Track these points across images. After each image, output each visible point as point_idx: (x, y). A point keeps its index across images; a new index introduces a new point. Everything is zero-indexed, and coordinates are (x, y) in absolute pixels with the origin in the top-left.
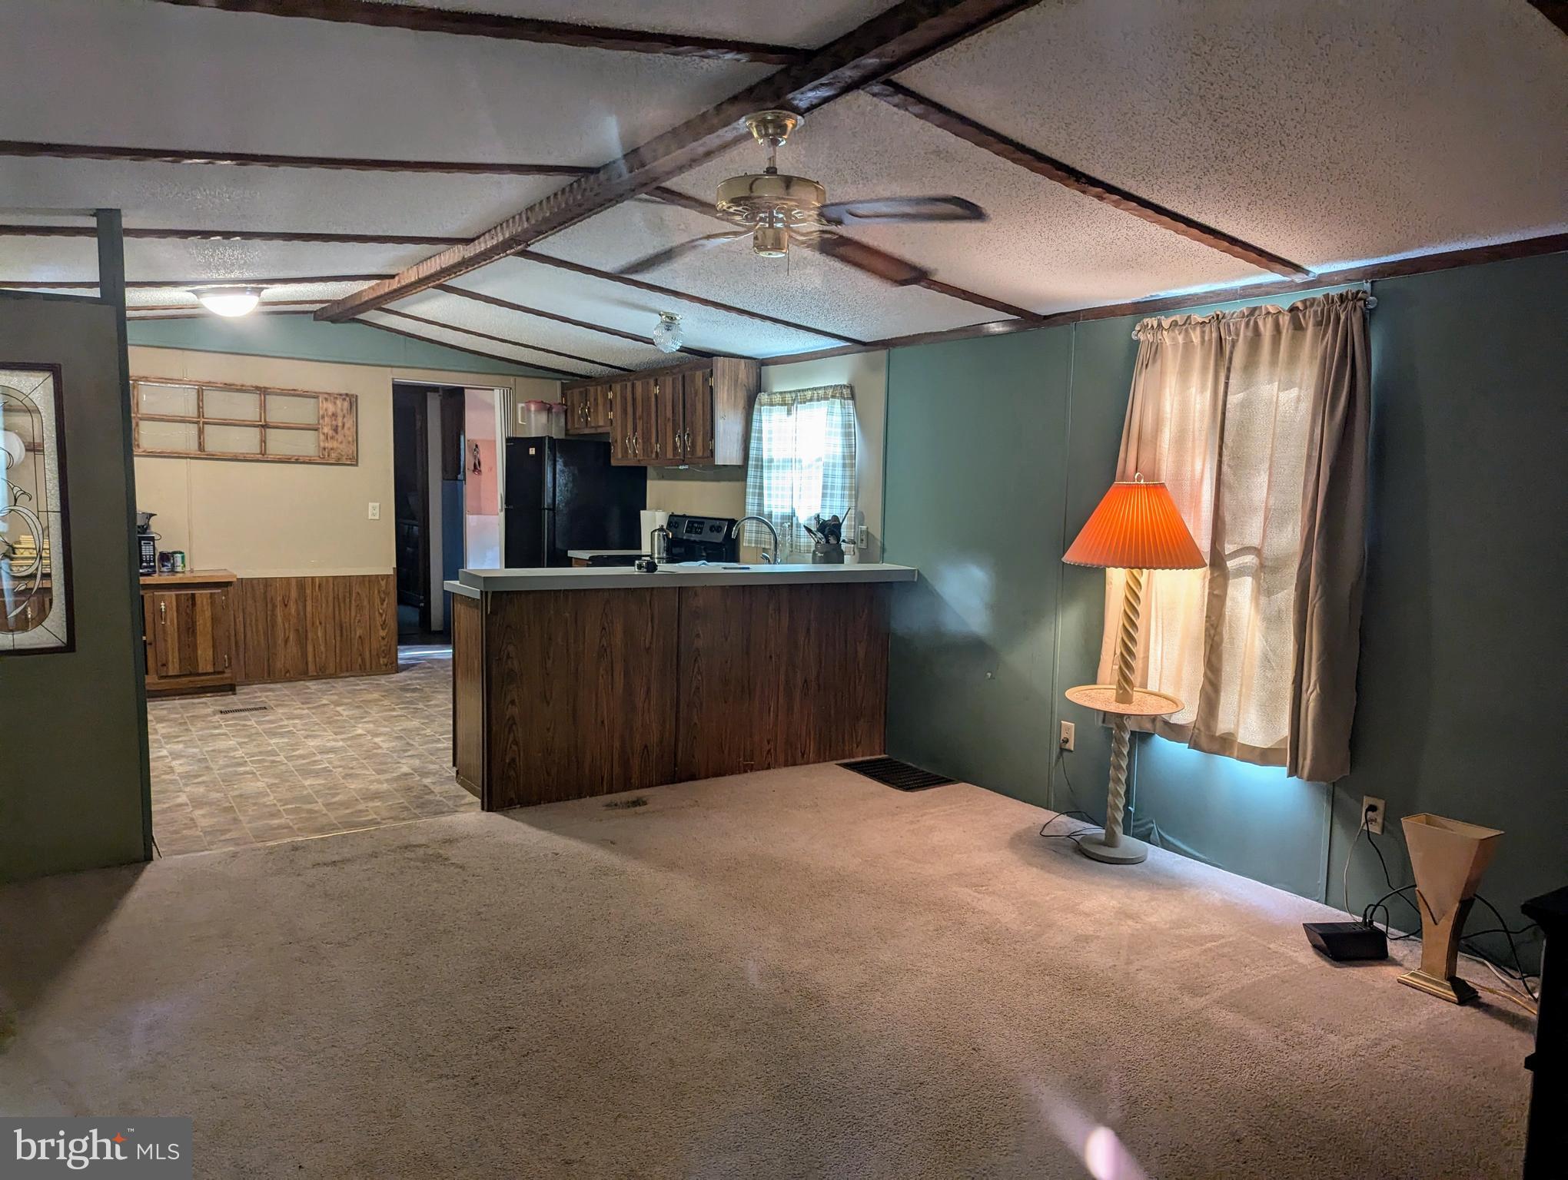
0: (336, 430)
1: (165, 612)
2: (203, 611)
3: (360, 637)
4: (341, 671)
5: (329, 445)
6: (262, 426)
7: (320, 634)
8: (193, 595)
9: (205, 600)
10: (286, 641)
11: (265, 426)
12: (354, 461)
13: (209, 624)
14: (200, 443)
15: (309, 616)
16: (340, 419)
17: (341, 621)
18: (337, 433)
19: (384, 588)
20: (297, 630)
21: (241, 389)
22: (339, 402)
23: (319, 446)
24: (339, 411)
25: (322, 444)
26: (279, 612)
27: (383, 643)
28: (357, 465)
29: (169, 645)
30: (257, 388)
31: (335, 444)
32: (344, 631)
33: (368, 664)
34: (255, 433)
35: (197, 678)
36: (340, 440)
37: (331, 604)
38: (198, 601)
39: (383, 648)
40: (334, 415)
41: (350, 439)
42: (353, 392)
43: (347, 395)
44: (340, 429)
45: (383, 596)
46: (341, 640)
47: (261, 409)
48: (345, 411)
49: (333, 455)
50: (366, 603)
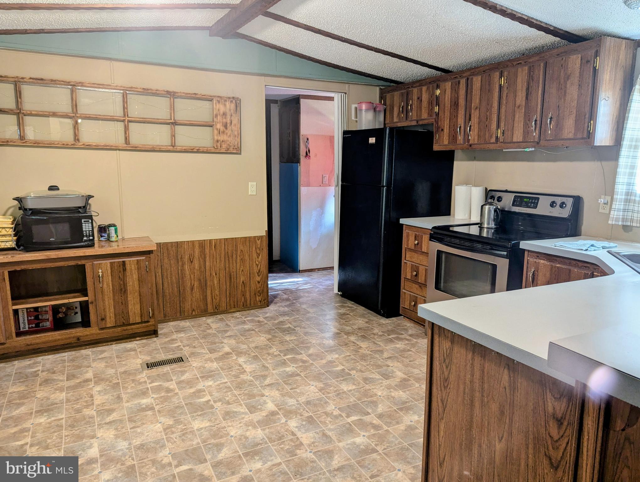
0: (226, 126)
1: (102, 277)
2: (132, 275)
3: (243, 282)
4: (231, 308)
5: (221, 138)
6: (172, 123)
7: (215, 282)
8: (124, 262)
9: (133, 266)
10: (192, 289)
11: (175, 124)
12: (238, 151)
13: (136, 283)
14: (126, 138)
15: (208, 268)
16: (228, 117)
17: (230, 272)
18: (226, 128)
19: (259, 246)
20: (200, 280)
21: (155, 93)
22: (228, 104)
23: (214, 139)
24: (228, 111)
25: (216, 138)
26: (186, 267)
27: (258, 285)
28: (240, 154)
29: (107, 303)
30: (168, 92)
31: (224, 137)
32: (232, 279)
33: (248, 302)
34: (166, 129)
35: (129, 327)
36: (228, 134)
37: (223, 260)
38: (128, 267)
39: (259, 289)
40: (224, 114)
41: (236, 133)
42: (237, 95)
43: (233, 98)
44: (228, 125)
45: (258, 252)
46: (230, 285)
47: (171, 109)
48: (232, 111)
49: (224, 146)
50: (247, 257)
